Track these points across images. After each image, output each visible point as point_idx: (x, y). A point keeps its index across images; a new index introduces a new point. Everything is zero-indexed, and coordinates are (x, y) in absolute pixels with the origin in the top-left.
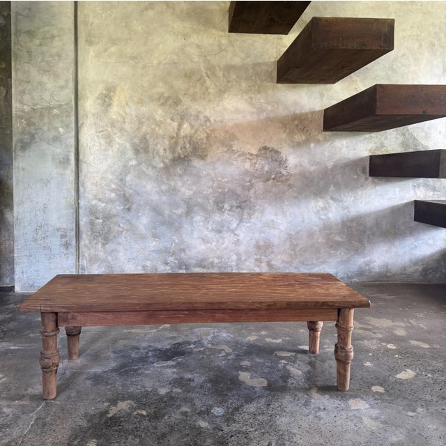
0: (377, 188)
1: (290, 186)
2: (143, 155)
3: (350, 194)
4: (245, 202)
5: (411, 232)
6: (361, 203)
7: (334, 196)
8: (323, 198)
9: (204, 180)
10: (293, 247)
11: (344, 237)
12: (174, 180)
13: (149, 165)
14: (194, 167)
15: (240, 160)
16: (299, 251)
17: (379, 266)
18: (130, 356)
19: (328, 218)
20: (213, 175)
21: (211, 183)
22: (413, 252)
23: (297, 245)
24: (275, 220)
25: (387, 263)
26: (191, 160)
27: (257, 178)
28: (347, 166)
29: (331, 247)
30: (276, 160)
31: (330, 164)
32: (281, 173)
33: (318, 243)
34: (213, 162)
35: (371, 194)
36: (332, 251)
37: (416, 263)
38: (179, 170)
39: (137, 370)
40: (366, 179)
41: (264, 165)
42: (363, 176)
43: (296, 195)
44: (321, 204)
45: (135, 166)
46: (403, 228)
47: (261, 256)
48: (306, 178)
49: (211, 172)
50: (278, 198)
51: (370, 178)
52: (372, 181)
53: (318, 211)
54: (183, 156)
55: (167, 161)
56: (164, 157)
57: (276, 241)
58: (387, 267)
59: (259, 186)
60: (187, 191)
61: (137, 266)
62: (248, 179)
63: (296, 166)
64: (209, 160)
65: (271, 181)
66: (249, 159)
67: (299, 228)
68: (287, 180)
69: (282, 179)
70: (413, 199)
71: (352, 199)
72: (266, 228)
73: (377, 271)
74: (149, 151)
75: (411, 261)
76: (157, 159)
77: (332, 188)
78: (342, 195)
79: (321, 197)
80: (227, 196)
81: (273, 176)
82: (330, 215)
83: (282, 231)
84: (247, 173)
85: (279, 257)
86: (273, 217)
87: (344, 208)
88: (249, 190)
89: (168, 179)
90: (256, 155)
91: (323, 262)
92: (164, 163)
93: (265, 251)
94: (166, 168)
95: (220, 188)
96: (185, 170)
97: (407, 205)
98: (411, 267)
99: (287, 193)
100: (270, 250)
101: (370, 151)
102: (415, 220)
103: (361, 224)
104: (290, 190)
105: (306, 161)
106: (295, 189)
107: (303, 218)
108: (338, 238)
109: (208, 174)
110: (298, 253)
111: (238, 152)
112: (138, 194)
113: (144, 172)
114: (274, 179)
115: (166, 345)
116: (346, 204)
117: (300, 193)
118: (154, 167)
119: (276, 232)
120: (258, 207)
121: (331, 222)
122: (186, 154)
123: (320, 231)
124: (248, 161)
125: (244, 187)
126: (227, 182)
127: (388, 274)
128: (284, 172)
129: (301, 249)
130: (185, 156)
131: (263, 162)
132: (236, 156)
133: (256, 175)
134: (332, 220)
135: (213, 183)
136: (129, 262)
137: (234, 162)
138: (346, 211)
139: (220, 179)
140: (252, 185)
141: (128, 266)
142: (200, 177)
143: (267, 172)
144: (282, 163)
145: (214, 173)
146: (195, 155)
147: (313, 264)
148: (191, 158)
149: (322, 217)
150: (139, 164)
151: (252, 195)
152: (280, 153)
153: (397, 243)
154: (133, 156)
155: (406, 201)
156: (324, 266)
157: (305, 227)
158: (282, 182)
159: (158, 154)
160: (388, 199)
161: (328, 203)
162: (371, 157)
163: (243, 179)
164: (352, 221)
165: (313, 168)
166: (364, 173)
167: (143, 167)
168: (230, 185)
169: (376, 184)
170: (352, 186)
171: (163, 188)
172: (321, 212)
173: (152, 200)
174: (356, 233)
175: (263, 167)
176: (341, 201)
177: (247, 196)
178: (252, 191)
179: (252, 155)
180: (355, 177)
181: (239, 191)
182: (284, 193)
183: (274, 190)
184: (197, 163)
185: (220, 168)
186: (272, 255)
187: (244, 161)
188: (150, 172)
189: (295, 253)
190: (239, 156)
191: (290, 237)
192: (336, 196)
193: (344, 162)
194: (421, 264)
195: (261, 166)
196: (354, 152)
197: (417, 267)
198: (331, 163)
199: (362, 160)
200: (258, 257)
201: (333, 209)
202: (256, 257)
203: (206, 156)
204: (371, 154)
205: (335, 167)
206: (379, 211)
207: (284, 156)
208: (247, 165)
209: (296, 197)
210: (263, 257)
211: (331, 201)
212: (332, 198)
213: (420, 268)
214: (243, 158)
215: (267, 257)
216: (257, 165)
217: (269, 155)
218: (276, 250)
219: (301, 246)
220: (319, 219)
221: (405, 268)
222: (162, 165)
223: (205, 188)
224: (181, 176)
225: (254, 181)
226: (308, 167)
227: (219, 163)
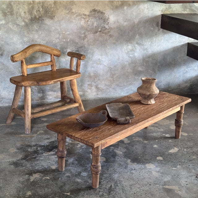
0: (165, 35)
1: (111, 36)
2: (10, 16)
3: (149, 40)
4: (81, 47)
5: (185, 63)
6: (155, 46)
7: (138, 42)
8: (131, 43)
9: (53, 33)
10: (112, 76)
11: (144, 67)
12: (32, 33)
13: (14, 24)
14: (46, 24)
15: (77, 19)
16: (116, 78)
17: (164, 85)
18: (28, 151)
19: (134, 56)
20: (59, 30)
21: (58, 36)
22: (185, 75)
23: (115, 74)
24: (100, 59)
25: (169, 83)
26: (43, 20)
27: (89, 31)
28: (147, 21)
29: (136, 74)
30: (102, 19)
31: (136, 21)
32: (105, 27)
33: (128, 72)
34: (59, 21)
35: (161, 40)
36: (136, 77)
37: (186, 82)
38: (35, 27)
39: (35, 158)
40: (159, 30)
41: (94, 22)
42: (157, 28)
43: (114, 41)
44: (130, 47)
45: (4, 24)
46: (179, 60)
47: (92, 82)
48: (121, 30)
49: (58, 28)
50: (103, 44)
51: (161, 29)
52: (162, 31)
53: (128, 52)
54: (38, 17)
55: (27, 21)
56: (24, 18)
57: (101, 72)
58: (169, 85)
59: (91, 36)
60: (42, 41)
61: (10, 92)
62: (83, 32)
63: (115, 23)
64: (56, 19)
65: (98, 33)
66: (83, 17)
67: (116, 64)
68: (109, 32)
69: (105, 31)
70: (187, 42)
71: (150, 43)
72: (95, 64)
73: (163, 88)
74: (14, 14)
75: (183, 81)
76: (20, 19)
77: (137, 36)
78: (144, 41)
79: (130, 43)
80: (69, 44)
81: (100, 30)
82: (136, 54)
83: (105, 66)
84: (82, 28)
85: (103, 82)
86: (100, 57)
87: (144, 49)
88: (84, 39)
89: (28, 33)
90: (89, 16)
91: (130, 84)
92: (25, 22)
93: (94, 79)
94: (27, 25)
95: (64, 38)
96: (40, 26)
97: (183, 46)
98: (183, 84)
99: (108, 41)
100: (98, 78)
101: (162, 11)
102: (187, 55)
103: (155, 59)
104: (111, 38)
105: (121, 18)
106: (114, 38)
107: (119, 57)
108: (140, 69)
109: (56, 29)
110: (115, 79)
111: (76, 13)
112: (8, 44)
113: (11, 28)
114: (100, 31)
115: (46, 143)
116: (146, 47)
117: (117, 41)
118: (18, 25)
119: (101, 67)
120: (89, 51)
121: (136, 59)
122: (40, 16)
123: (129, 64)
124: (83, 19)
125: (80, 37)
126: (69, 34)
127: (169, 89)
128: (107, 27)
129: (117, 76)
130: (39, 17)
131: (93, 20)
132: (75, 16)
133: (88, 29)
134: (136, 57)
135: (60, 35)
136: (4, 90)
137: (74, 21)
138: (146, 51)
139: (64, 32)
140: (86, 36)
141: (3, 93)
142: (51, 31)
143: (96, 27)
144: (105, 20)
145: (60, 29)
146: (46, 16)
147: (124, 86)
148: (44, 18)
149: (131, 56)
150: (7, 23)
151: (86, 43)
152: (104, 13)
153: (175, 70)
154: (2, 18)
155: (182, 43)
156: (131, 86)
157: (120, 62)
158: (106, 33)
159: (20, 15)
160: (172, 43)
161: (134, 46)
162: (162, 15)
163: (80, 33)
164: (149, 57)
165: (125, 24)
166: (157, 26)
167: (10, 25)
168: (71, 37)
169: (165, 33)
170: (150, 35)
171: (25, 39)
172: (130, 53)
173: (17, 48)
174: (151, 65)
175: (93, 24)
176: (143, 45)
177: (83, 44)
178: (86, 40)
179: (85, 15)
180: (152, 29)
181: (77, 40)
182: (106, 40)
183: (100, 39)
184: (48, 22)
185: (64, 25)
186: (99, 82)
187: (80, 20)
188: (15, 28)
189: (113, 80)
190: (77, 16)
191: (110, 69)
192: (140, 42)
193: (146, 19)
194: (189, 82)
195: (92, 23)
196: (152, 12)
197: (187, 84)
198: (138, 20)
199: (156, 17)
200: (90, 83)
201: (138, 50)
202: (88, 83)
203: (54, 16)
204: (162, 13)
205: (140, 22)
206: (166, 51)
207: (107, 16)
208: (82, 22)
209: (114, 43)
210: (93, 83)
211: (136, 45)
212: (137, 43)
213: (188, 85)
214: (79, 17)
215: (95, 83)
216: (89, 22)
217: (97, 15)
218: (101, 78)
219: (117, 75)
220: (129, 57)
221: (179, 85)
222: (23, 24)
223: (54, 39)
224: (37, 31)
225: (87, 33)
226: (122, 23)
227: (63, 21)
